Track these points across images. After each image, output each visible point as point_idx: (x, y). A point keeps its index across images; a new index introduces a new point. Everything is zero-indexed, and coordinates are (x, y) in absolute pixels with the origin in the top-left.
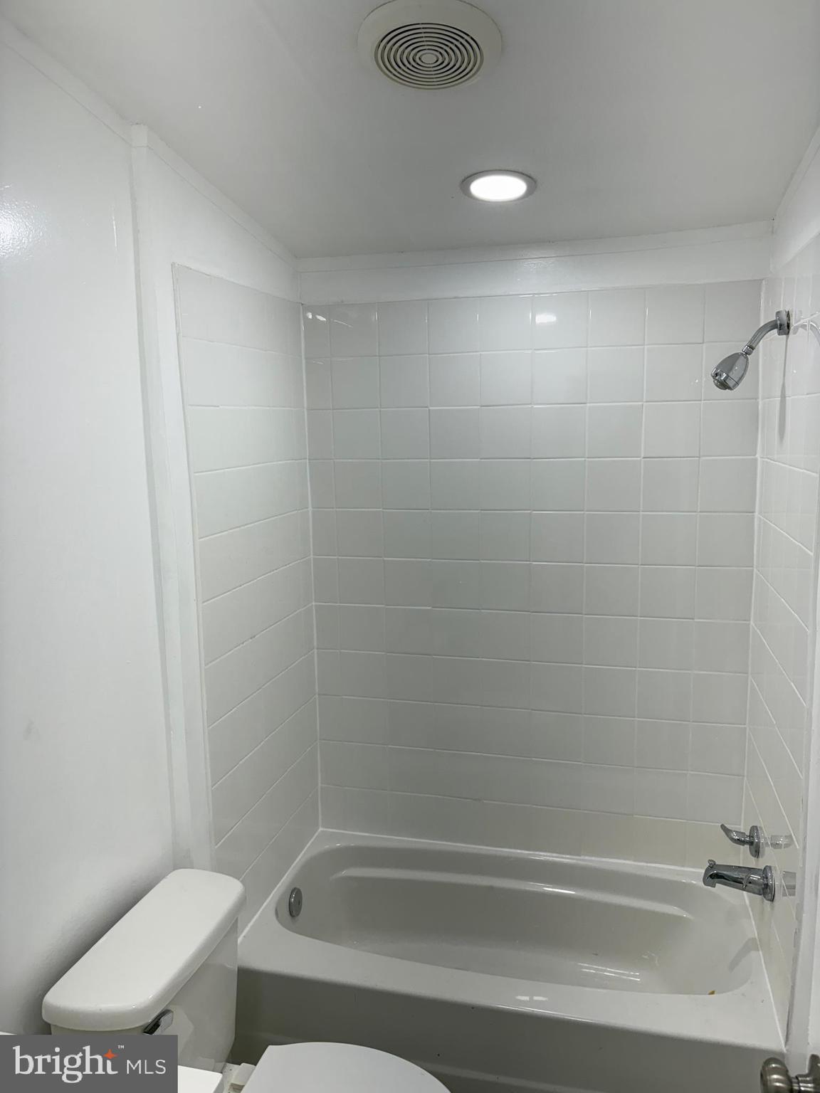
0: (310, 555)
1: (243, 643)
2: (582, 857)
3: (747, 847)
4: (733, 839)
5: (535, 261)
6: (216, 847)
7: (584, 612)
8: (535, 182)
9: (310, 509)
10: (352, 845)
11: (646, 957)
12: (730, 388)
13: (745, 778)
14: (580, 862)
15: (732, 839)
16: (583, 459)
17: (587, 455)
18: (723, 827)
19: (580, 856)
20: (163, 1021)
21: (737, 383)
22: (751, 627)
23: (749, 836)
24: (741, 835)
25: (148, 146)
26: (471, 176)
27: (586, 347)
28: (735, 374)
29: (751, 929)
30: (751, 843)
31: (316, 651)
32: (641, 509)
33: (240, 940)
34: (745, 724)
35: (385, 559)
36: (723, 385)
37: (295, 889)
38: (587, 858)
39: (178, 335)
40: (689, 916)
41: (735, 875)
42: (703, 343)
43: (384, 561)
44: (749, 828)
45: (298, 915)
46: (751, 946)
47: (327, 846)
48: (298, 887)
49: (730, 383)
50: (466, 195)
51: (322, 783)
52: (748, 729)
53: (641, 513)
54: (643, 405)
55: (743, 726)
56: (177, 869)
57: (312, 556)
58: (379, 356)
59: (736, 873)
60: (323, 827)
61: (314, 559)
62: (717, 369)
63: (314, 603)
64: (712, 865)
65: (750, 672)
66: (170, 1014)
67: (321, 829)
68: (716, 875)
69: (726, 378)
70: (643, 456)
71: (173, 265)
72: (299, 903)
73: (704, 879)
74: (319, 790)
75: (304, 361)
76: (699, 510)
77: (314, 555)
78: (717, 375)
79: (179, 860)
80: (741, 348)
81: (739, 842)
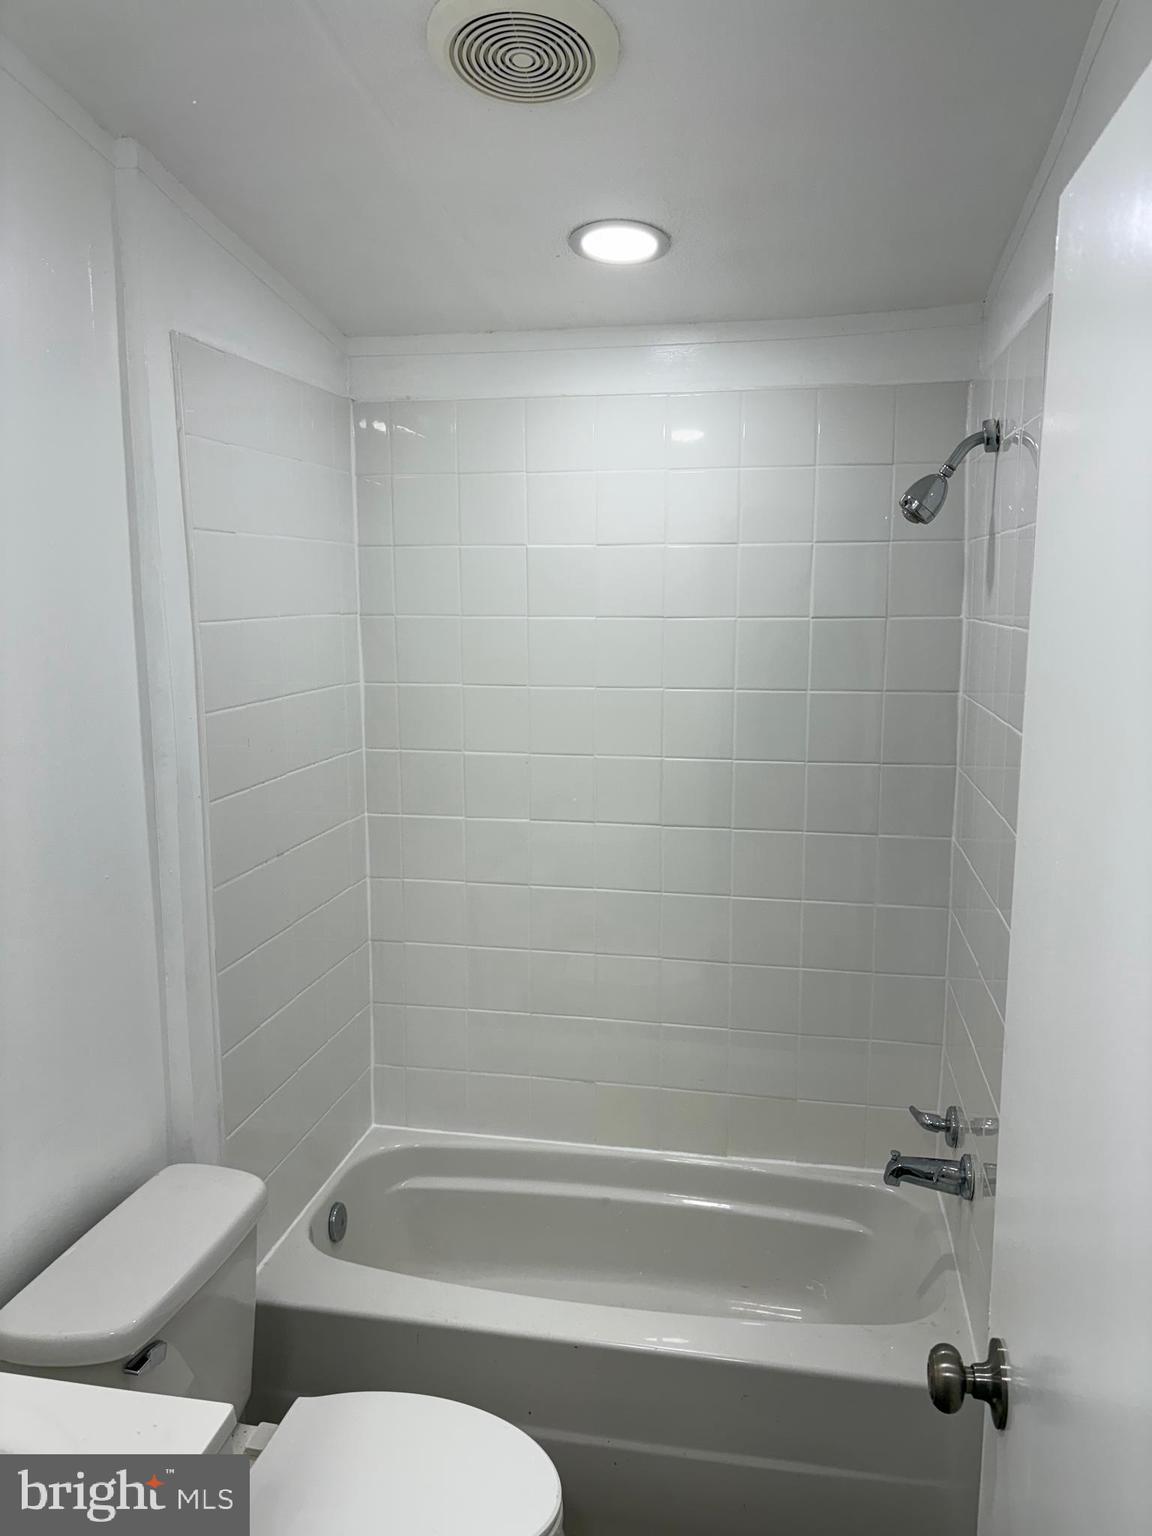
0: (361, 747)
1: (266, 862)
2: (729, 1158)
3: (942, 1134)
4: (928, 1125)
5: (672, 349)
6: (228, 1138)
7: (732, 826)
8: (669, 237)
9: (362, 684)
10: (417, 1146)
11: (811, 1288)
12: (923, 521)
13: (944, 1048)
14: (726, 1164)
15: (924, 1125)
16: (733, 619)
17: (738, 614)
18: (912, 1109)
19: (726, 1156)
20: (152, 1353)
21: (933, 515)
22: (953, 845)
23: (946, 1121)
24: (935, 1119)
25: (138, 168)
26: (583, 226)
27: (739, 467)
28: (929, 503)
29: (946, 1242)
30: (947, 1129)
31: (368, 880)
32: (809, 687)
33: (259, 1269)
34: (944, 975)
35: (467, 753)
36: (915, 517)
37: (337, 1204)
38: (734, 1158)
39: (179, 431)
40: (869, 1232)
41: (926, 1169)
42: (892, 464)
43: (464, 756)
44: (947, 1108)
45: (341, 1238)
46: (946, 1263)
47: (382, 1148)
48: (341, 1201)
49: (924, 514)
50: (576, 253)
51: (376, 1063)
52: (947, 983)
53: (810, 692)
54: (812, 546)
55: (941, 978)
56: (172, 1164)
57: (364, 748)
58: (459, 474)
59: (927, 1167)
60: (376, 1122)
61: (367, 752)
62: (907, 496)
63: (366, 814)
64: (896, 1158)
65: (950, 905)
66: (162, 1347)
67: (374, 1126)
68: (899, 1172)
69: (919, 507)
70: (811, 615)
71: (172, 333)
72: (343, 1223)
73: (885, 1178)
74: (372, 1072)
75: (354, 478)
76: (885, 689)
77: (366, 747)
78: (906, 503)
79: (176, 1151)
80: (938, 468)
81: (934, 1128)
